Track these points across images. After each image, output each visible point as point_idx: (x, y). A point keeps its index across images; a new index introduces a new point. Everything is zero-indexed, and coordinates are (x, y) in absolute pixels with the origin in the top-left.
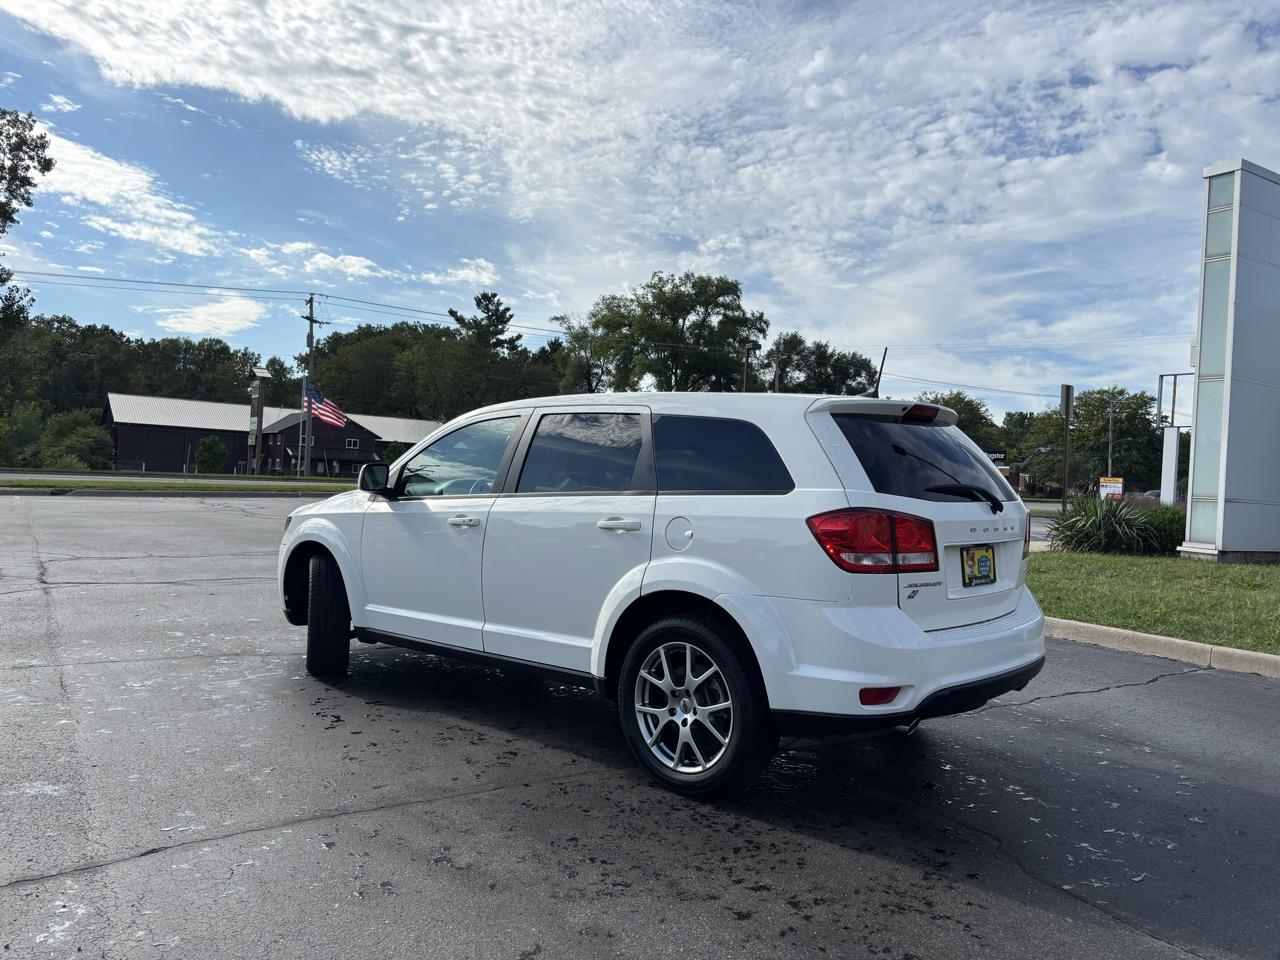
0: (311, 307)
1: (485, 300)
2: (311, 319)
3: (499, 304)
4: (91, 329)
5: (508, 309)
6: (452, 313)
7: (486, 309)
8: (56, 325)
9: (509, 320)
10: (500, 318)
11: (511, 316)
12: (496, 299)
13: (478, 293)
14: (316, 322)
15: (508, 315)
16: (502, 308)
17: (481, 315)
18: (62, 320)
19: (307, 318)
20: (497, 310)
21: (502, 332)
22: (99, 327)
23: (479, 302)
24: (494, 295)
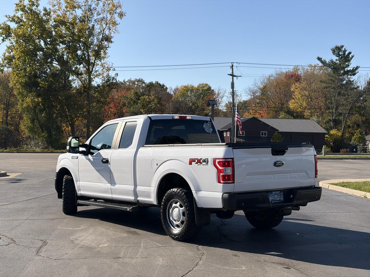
0: (232, 69)
1: (337, 50)
2: (233, 75)
3: (345, 51)
4: (151, 84)
5: (350, 53)
6: (319, 59)
7: (338, 55)
8: (136, 83)
9: (352, 58)
10: (346, 58)
11: (353, 57)
12: (343, 49)
13: (333, 47)
14: (235, 76)
15: (350, 56)
16: (347, 53)
17: (335, 58)
18: (139, 81)
19: (230, 75)
20: (344, 54)
21: (348, 66)
22: (154, 82)
23: (334, 51)
24: (342, 47)
